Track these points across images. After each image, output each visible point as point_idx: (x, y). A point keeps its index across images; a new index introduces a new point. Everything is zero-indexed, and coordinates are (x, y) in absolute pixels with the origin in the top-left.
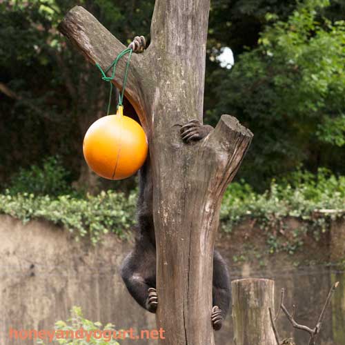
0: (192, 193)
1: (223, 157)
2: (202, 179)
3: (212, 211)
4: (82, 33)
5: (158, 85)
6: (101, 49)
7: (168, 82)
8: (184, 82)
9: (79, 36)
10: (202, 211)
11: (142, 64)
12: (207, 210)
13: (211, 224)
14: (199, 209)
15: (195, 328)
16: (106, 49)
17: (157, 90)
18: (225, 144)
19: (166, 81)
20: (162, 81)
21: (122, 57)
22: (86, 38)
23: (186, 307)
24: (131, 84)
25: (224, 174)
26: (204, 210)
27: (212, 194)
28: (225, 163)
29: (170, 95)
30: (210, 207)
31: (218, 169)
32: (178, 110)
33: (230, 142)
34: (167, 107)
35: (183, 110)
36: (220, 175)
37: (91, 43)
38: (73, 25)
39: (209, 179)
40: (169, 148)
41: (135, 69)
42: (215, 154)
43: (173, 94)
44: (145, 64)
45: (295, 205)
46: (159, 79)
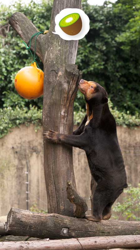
0: (53, 105)
1: (66, 86)
2: (58, 98)
3: (66, 115)
4: (18, 26)
5: (47, 49)
6: (25, 33)
7: (52, 48)
8: (59, 48)
9: (17, 27)
10: (59, 115)
11: (42, 40)
12: (63, 114)
13: (66, 121)
14: (57, 114)
15: (58, 175)
16: (27, 33)
17: (46, 52)
18: (66, 79)
19: (51, 48)
20: (50, 48)
21: (34, 36)
22: (19, 28)
23: (53, 164)
24: (38, 50)
25: (68, 95)
26: (61, 114)
27: (64, 105)
28: (67, 89)
29: (51, 55)
30: (64, 113)
31: (64, 92)
32: (54, 62)
33: (68, 78)
34: (49, 61)
35: (57, 62)
36: (66, 96)
37: (22, 31)
38: (14, 22)
39: (61, 98)
40: (48, 82)
41: (39, 43)
42: (62, 84)
43: (53, 54)
44: (44, 40)
46: (48, 46)
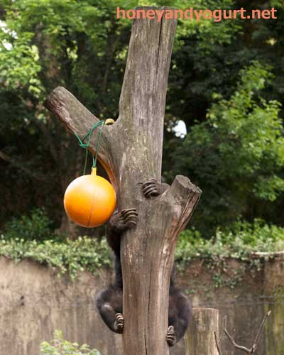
0: (152, 239)
1: (177, 209)
2: (161, 227)
3: (168, 253)
4: (64, 109)
5: (125, 150)
6: (79, 121)
7: (133, 149)
8: (145, 148)
9: (61, 111)
10: (160, 253)
11: (111, 134)
12: (164, 252)
13: (167, 264)
14: (158, 252)
15: (154, 348)
16: (82, 121)
17: (124, 155)
18: (179, 199)
19: (131, 147)
20: (128, 148)
21: (96, 128)
22: (67, 113)
23: (147, 331)
24: (103, 150)
25: (178, 223)
26: (162, 252)
27: (169, 239)
28: (179, 214)
29: (134, 159)
30: (167, 250)
31: (173, 219)
32: (141, 171)
33: (183, 198)
34: (132, 169)
35: (144, 171)
36: (175, 224)
37: (71, 117)
38: (56, 102)
39: (166, 227)
40: (133, 202)
41: (106, 138)
42: (171, 207)
43: (137, 158)
44: (114, 134)
45: (235, 249)
46: (126, 145)
